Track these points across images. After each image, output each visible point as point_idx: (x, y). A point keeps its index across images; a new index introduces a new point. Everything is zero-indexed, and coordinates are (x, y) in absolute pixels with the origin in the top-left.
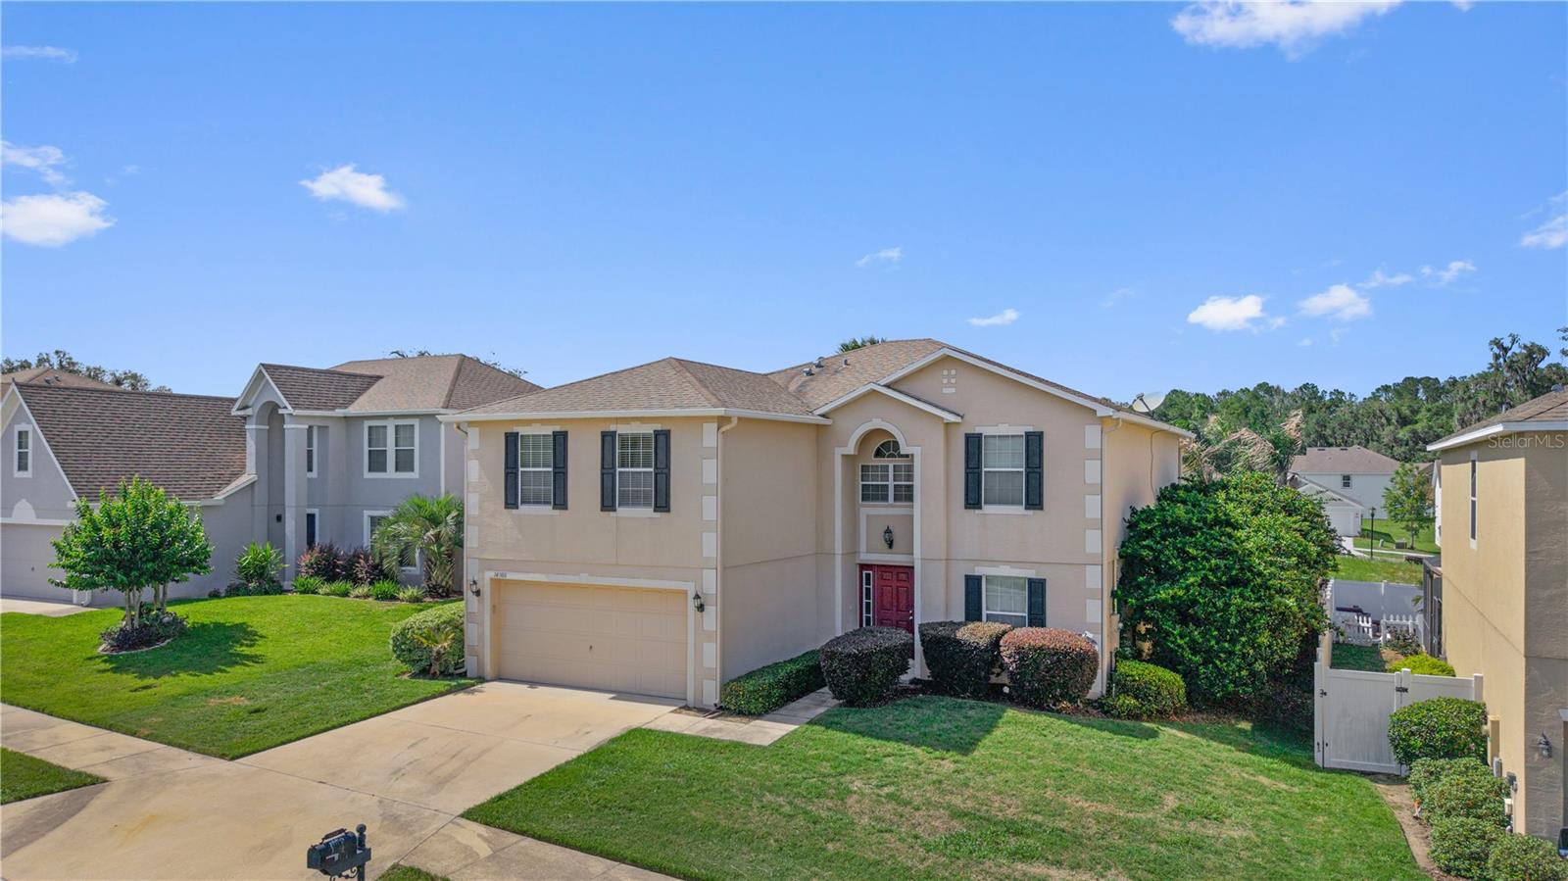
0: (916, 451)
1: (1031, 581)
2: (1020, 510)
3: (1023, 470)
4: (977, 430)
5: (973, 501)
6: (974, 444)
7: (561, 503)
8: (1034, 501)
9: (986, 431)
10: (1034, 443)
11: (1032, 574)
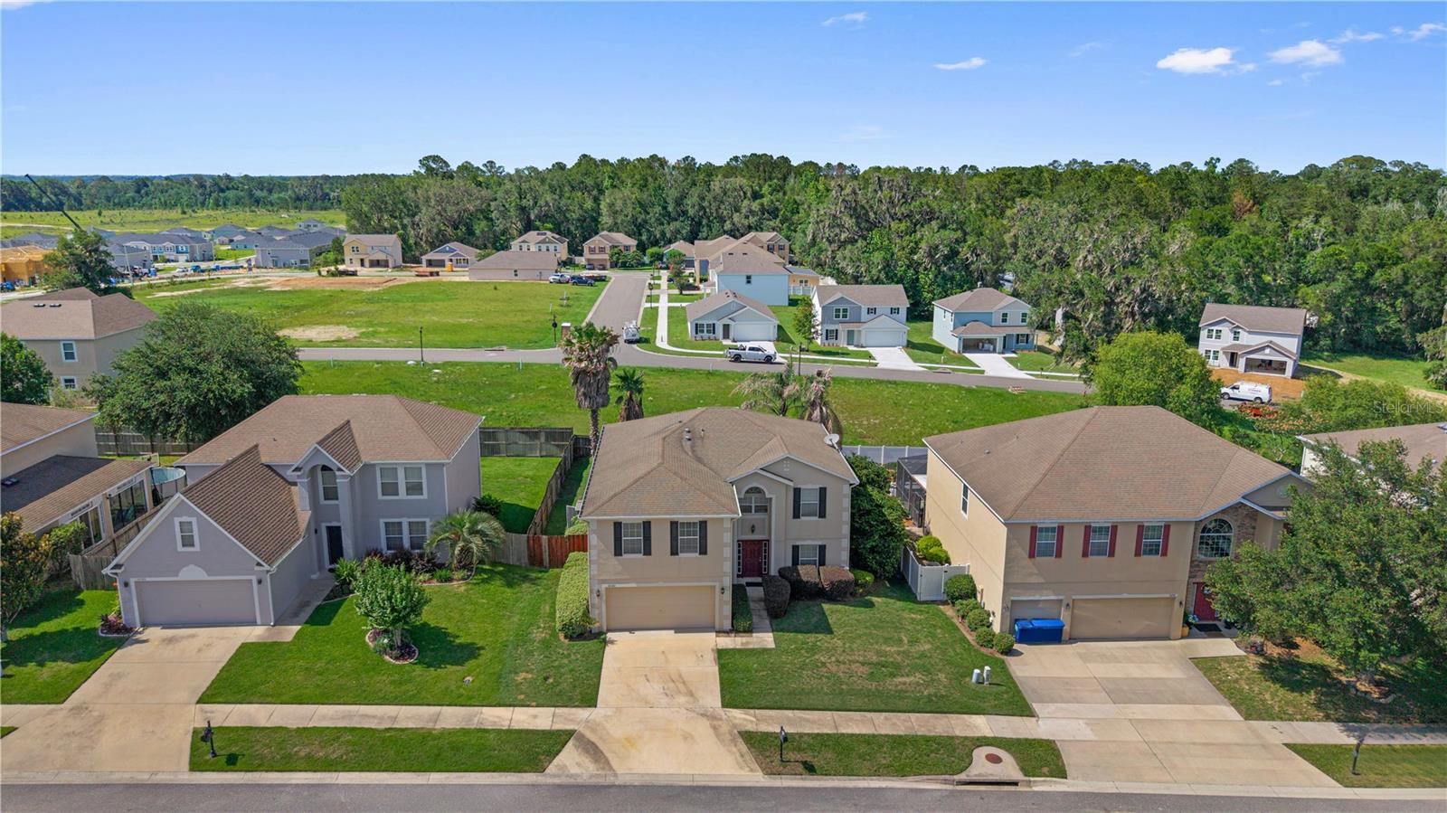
0: (773, 497)
1: (820, 546)
2: (816, 518)
3: (818, 502)
4: (799, 486)
5: (796, 515)
6: (797, 492)
7: (648, 552)
8: (822, 514)
9: (802, 487)
10: (823, 491)
11: (820, 543)
